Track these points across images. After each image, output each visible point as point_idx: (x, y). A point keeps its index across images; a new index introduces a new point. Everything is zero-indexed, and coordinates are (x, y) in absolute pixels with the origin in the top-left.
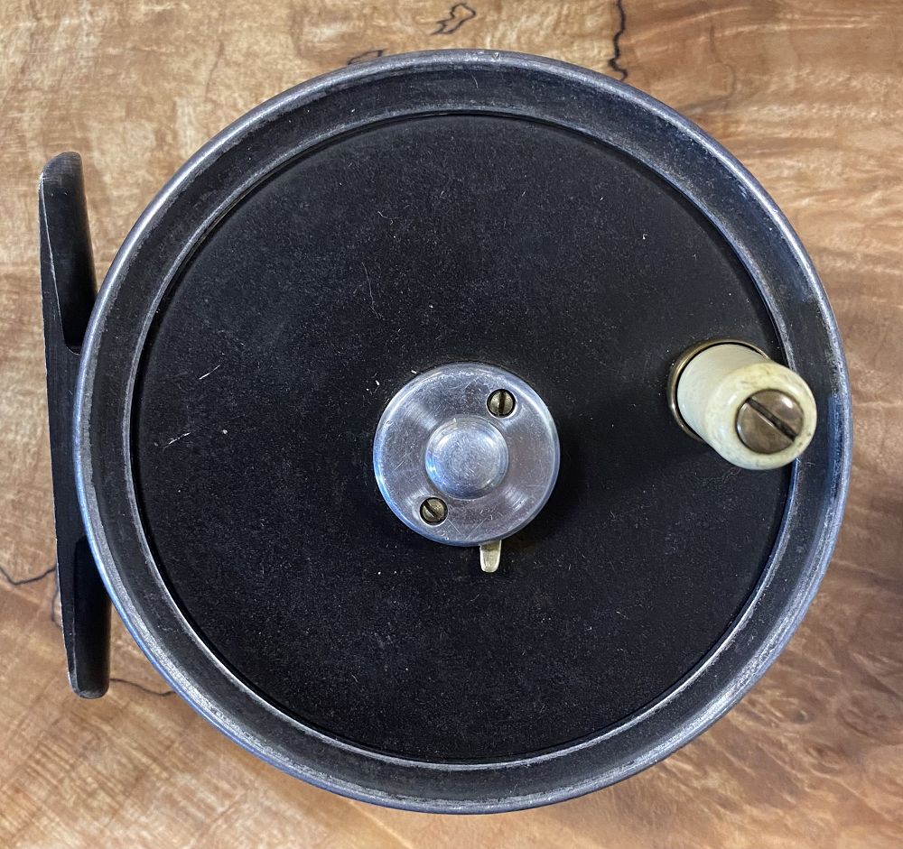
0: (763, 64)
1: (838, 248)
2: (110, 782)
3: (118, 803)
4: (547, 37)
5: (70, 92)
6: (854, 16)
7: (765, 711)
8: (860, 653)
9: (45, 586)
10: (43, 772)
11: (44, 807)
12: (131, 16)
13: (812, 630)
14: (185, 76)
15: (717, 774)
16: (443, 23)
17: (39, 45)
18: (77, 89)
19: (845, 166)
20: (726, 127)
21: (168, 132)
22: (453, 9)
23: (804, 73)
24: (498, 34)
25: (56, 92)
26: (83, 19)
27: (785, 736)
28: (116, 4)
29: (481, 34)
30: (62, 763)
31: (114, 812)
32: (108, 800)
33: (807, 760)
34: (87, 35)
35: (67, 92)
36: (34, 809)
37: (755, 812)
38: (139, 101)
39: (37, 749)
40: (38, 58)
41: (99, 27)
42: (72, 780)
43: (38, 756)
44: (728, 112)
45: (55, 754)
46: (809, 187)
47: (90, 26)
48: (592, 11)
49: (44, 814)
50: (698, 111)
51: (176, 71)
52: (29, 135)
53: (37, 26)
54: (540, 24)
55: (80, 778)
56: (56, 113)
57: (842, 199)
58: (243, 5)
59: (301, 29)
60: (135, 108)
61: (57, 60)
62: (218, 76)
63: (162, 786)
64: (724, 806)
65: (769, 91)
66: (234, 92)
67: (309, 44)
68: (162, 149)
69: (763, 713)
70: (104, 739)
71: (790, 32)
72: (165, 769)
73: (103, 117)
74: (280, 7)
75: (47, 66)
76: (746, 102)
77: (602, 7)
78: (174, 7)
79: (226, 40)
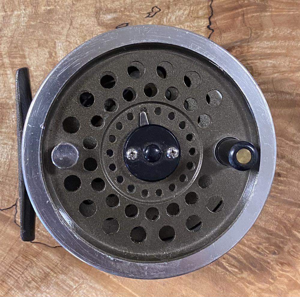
0: (261, 27)
1: (287, 91)
2: (35, 277)
3: (39, 285)
4: (186, 18)
6: (293, 9)
7: (263, 251)
8: (295, 231)
9: (12, 211)
10: (12, 275)
11: (13, 287)
12: (39, 11)
13: (279, 223)
14: (58, 32)
15: (246, 272)
16: (149, 13)
17: (6, 21)
18: (20, 36)
19: (290, 62)
20: (248, 49)
21: (53, 52)
22: (153, 8)
23: (276, 30)
24: (168, 17)
25: (13, 38)
26: (22, 11)
27: (270, 259)
28: (34, 6)
29: (163, 17)
30: (19, 272)
31: (37, 288)
32: (35, 284)
33: (278, 268)
34: (23, 17)
35: (17, 38)
36: (9, 288)
37: (260, 285)
38: (43, 41)
39: (10, 267)
40: (6, 25)
41: (27, 15)
42: (23, 277)
43: (10, 269)
44: (249, 44)
45: (16, 269)
46: (277, 70)
47: (25, 14)
48: (201, 8)
49: (13, 289)
50: (238, 44)
51: (55, 30)
52: (3, 53)
53: (6, 14)
54: (183, 13)
55: (25, 277)
56: (13, 45)
57: (289, 74)
58: (79, 7)
59: (100, 16)
60: (41, 44)
61: (13, 26)
62: (70, 32)
63: (54, 279)
64: (248, 283)
65: (264, 36)
66: (76, 38)
67: (102, 21)
68: (51, 58)
69: (262, 251)
70: (33, 263)
71: (271, 16)
72: (55, 273)
73: (30, 47)
74: (92, 8)
75: (9, 29)
76: (255, 40)
77: (205, 7)
78: (54, 7)
79: (73, 19)
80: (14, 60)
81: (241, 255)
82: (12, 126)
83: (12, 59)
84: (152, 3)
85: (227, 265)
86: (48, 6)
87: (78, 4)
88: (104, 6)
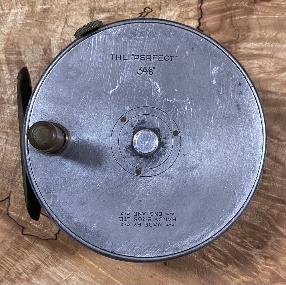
0: (248, 29)
1: (273, 91)
2: (27, 270)
3: (30, 277)
4: (176, 18)
5: (14, 35)
6: (279, 13)
7: (247, 245)
8: (279, 226)
9: (5, 203)
10: (4, 267)
11: (4, 279)
12: (35, 9)
13: (263, 218)
14: (54, 30)
15: (231, 266)
16: (141, 14)
17: (4, 19)
18: (16, 34)
19: (275, 63)
20: (236, 50)
21: (48, 49)
22: (145, 9)
23: (262, 32)
25: (9, 35)
26: (18, 10)
27: (254, 253)
28: (30, 5)
30: (10, 263)
31: (28, 280)
32: (26, 276)
33: (261, 261)
34: (20, 16)
35: (13, 35)
37: (244, 278)
38: (38, 38)
39: (2, 259)
40: (3, 23)
41: (24, 13)
42: (14, 269)
43: (2, 261)
44: (237, 45)
45: (8, 260)
46: (263, 71)
47: (21, 12)
48: (191, 10)
50: (226, 44)
51: (50, 28)
53: (3, 12)
54: (174, 15)
55: (17, 268)
56: (9, 42)
57: (274, 75)
58: (73, 6)
59: (93, 15)
60: (37, 41)
61: (9, 24)
62: (65, 30)
63: (45, 271)
64: (233, 276)
65: (250, 38)
66: (70, 36)
68: (46, 55)
69: (246, 245)
70: (25, 255)
71: (258, 19)
72: (46, 265)
73: (25, 44)
74: (86, 7)
75: (6, 26)
76: (242, 42)
77: (194, 9)
78: (50, 6)
79: (68, 18)
80: (10, 56)
81: (226, 249)
82: (6, 121)
83: (8, 55)
84: (144, 3)
85: (213, 259)
86: (44, 5)
87: (73, 4)
88: (98, 5)
